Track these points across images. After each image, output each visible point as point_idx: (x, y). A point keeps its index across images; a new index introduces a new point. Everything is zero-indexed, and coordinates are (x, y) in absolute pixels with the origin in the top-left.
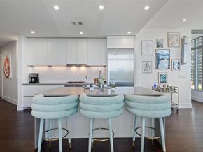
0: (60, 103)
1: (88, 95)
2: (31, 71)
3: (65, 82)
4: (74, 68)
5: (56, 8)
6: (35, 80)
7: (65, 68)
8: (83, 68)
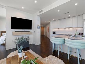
0: (58, 40)
1: (68, 39)
2: (53, 30)
3: (63, 34)
4: (67, 29)
5: (59, 11)
6: (54, 33)
7: (64, 29)
8: (71, 29)
